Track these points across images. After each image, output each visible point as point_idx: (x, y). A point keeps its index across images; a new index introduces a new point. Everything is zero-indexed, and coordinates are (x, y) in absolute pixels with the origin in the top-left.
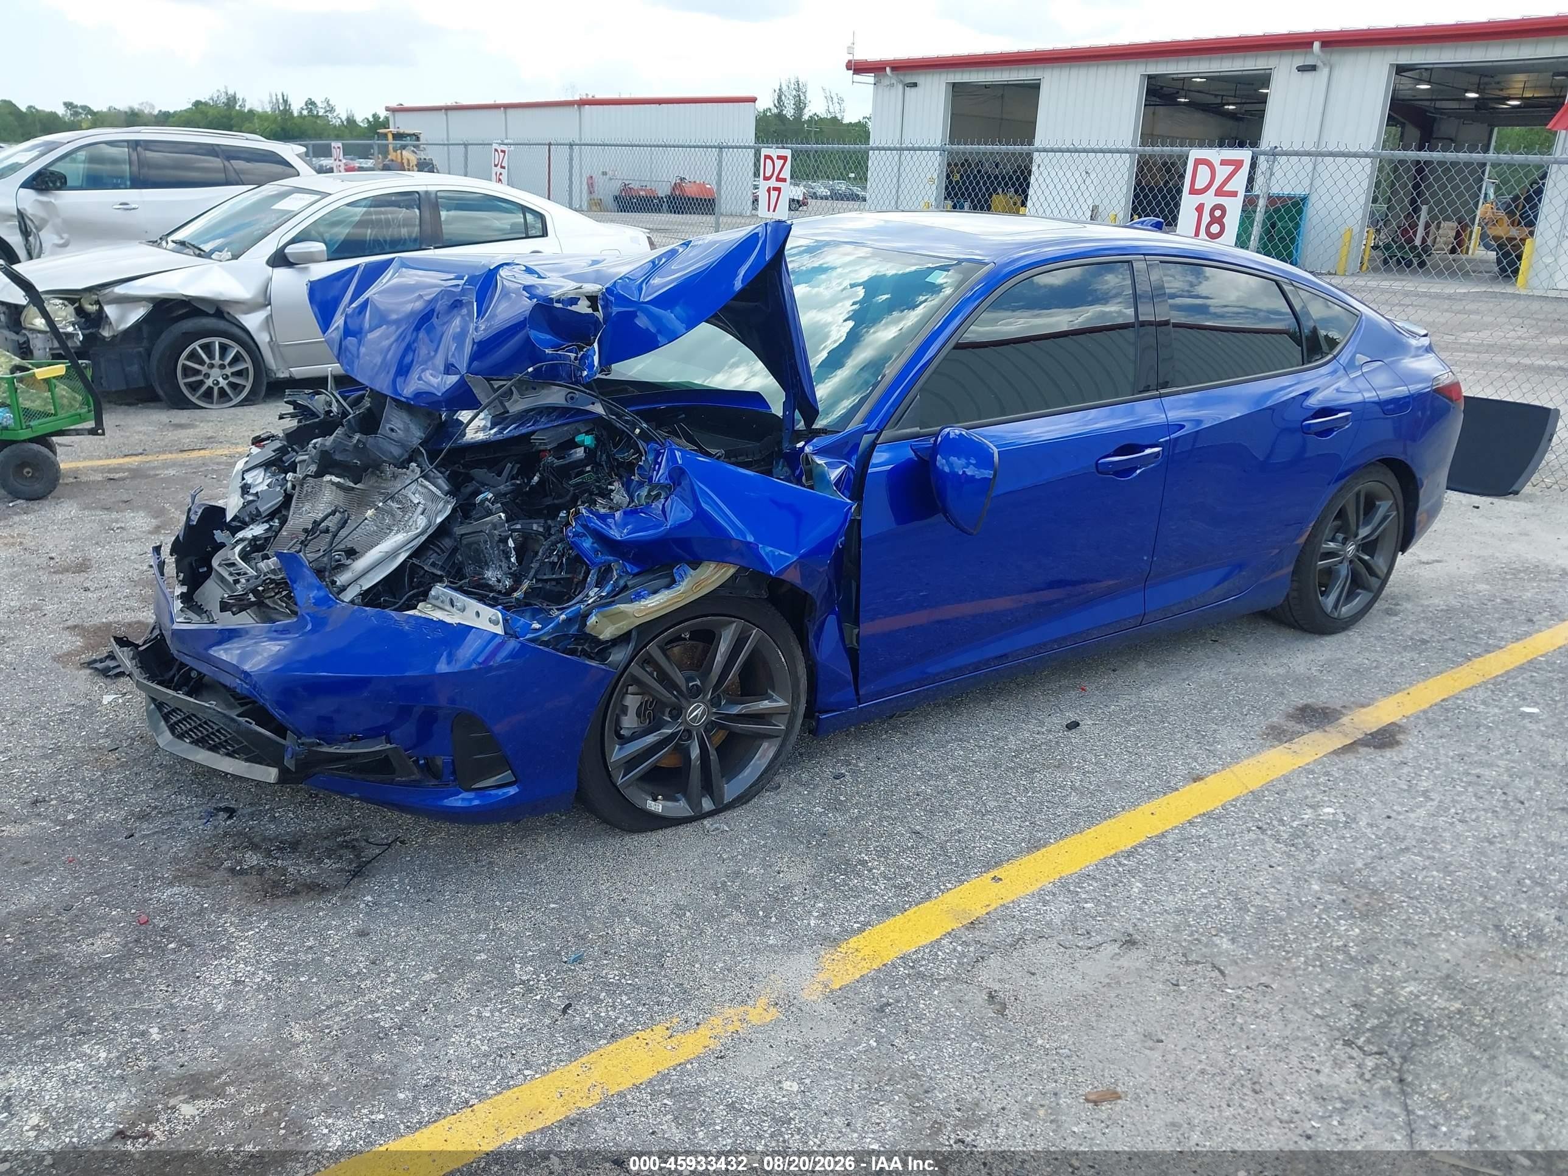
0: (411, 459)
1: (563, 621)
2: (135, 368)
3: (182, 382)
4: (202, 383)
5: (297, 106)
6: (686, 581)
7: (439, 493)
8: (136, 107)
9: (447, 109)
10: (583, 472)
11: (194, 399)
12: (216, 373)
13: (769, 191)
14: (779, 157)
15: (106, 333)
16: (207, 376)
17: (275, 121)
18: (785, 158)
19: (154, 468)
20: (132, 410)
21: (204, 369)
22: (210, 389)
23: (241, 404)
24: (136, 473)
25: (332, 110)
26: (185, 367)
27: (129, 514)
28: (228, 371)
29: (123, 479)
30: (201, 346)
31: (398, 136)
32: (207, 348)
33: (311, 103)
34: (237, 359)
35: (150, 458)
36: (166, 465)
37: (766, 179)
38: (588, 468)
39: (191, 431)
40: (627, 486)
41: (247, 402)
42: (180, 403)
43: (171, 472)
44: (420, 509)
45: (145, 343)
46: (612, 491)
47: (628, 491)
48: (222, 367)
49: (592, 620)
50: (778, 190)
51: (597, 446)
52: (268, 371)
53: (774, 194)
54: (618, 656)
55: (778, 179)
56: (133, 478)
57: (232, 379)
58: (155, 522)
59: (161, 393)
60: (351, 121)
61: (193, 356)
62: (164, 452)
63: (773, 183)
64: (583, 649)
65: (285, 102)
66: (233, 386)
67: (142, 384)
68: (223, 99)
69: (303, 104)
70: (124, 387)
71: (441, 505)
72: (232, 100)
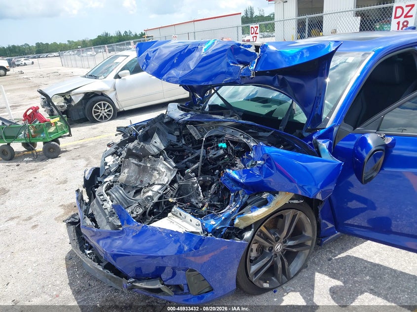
0: (160, 154)
1: (224, 219)
2: (82, 113)
3: (94, 115)
4: (99, 115)
5: (122, 33)
6: (273, 202)
7: (171, 168)
8: (84, 39)
9: (159, 28)
10: (224, 159)
11: (98, 120)
12: (103, 112)
13: (253, 37)
14: (255, 27)
15: (73, 104)
16: (101, 113)
17: (117, 38)
18: (257, 27)
19: (87, 143)
20: (81, 125)
21: (100, 111)
22: (102, 116)
23: (111, 120)
24: (82, 146)
25: (131, 33)
26: (94, 111)
27: (79, 161)
28: (106, 111)
29: (78, 148)
30: (98, 105)
31: (147, 37)
32: (100, 105)
33: (126, 32)
34: (108, 107)
35: (86, 140)
36: (90, 143)
37: (252, 34)
38: (226, 156)
39: (97, 130)
40: (243, 161)
41: (112, 119)
42: (94, 121)
43: (91, 144)
44: (165, 174)
45: (84, 105)
46: (237, 163)
47: (243, 163)
48: (104, 110)
49: (237, 221)
50: (256, 37)
51: (227, 147)
52: (117, 109)
53: (255, 38)
54: (248, 235)
55: (256, 34)
56: (81, 147)
57: (107, 113)
58: (86, 163)
59: (89, 119)
60: (136, 35)
61: (96, 108)
62: (90, 137)
63: (254, 35)
64: (233, 233)
65: (120, 33)
66: (108, 115)
67: (84, 117)
68: (105, 34)
69: (124, 33)
70: (79, 118)
71: (172, 172)
72: (107, 34)
